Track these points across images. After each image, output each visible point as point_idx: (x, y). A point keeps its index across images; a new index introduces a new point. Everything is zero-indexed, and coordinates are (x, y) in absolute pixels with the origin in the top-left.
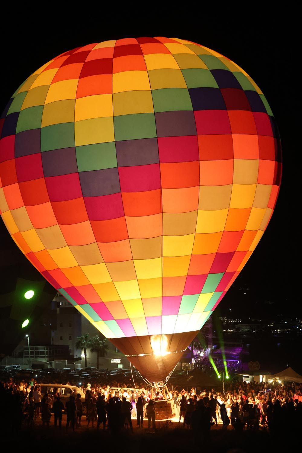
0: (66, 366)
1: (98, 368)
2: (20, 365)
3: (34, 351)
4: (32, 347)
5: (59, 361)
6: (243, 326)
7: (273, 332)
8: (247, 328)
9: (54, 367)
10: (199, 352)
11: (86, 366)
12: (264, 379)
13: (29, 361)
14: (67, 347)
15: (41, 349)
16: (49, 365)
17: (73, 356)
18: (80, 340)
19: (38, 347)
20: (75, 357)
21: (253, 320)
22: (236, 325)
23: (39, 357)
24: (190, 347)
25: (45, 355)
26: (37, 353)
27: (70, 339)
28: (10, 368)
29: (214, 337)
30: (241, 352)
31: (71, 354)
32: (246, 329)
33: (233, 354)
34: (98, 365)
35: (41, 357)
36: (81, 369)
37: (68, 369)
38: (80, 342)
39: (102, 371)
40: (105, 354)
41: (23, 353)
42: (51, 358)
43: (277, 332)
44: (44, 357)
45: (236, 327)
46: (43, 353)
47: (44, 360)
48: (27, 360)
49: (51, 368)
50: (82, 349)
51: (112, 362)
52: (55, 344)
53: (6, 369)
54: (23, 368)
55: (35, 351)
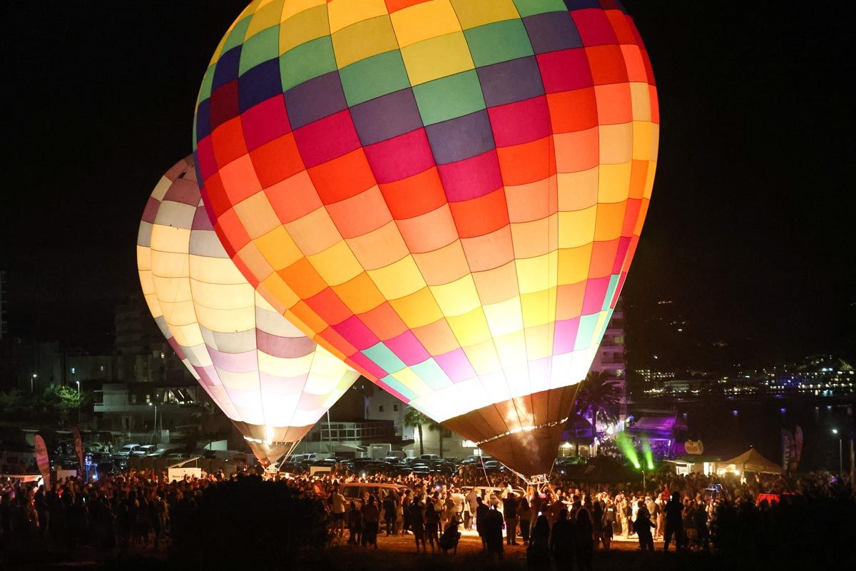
0: (388, 454)
1: (441, 455)
2: (315, 454)
3: (338, 430)
4: (334, 423)
5: (378, 446)
6: (677, 383)
7: (727, 392)
8: (683, 387)
9: (369, 456)
10: (605, 427)
11: (422, 452)
12: (711, 467)
13: (329, 447)
15: (349, 426)
16: (362, 453)
17: (401, 437)
19: (344, 423)
20: (404, 439)
21: (693, 374)
22: (666, 382)
23: (346, 440)
24: (591, 419)
25: (356, 437)
26: (343, 434)
27: (396, 410)
28: (299, 459)
29: (629, 402)
30: (673, 426)
31: (397, 434)
32: (683, 389)
33: (660, 430)
34: (441, 451)
35: (349, 440)
36: (414, 458)
37: (393, 458)
38: (410, 414)
39: (448, 460)
40: (453, 434)
41: (319, 434)
42: (366, 441)
43: (733, 392)
44: (354, 440)
45: (666, 386)
46: (351, 433)
47: (354, 445)
48: (327, 446)
49: (365, 457)
50: (415, 425)
51: (464, 446)
52: (370, 418)
53: (292, 461)
54: (321, 459)
55: (340, 431)
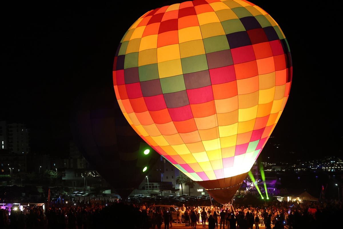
0: (170, 194)
1: (190, 195)
2: (143, 194)
4: (150, 183)
5: (166, 191)
6: (277, 167)
8: (279, 169)
12: (290, 198)
14: (171, 183)
15: (155, 184)
16: (160, 194)
17: (175, 188)
18: (178, 178)
21: (283, 164)
22: (272, 167)
23: (154, 189)
24: (245, 181)
25: (158, 188)
27: (173, 178)
28: (137, 196)
31: (173, 187)
33: (271, 185)
34: (190, 193)
36: (179, 196)
37: (172, 196)
38: (178, 180)
39: (192, 196)
40: (194, 187)
41: (145, 187)
42: (162, 189)
44: (157, 189)
46: (156, 187)
47: (157, 191)
48: (148, 191)
49: (162, 195)
50: (180, 184)
51: (198, 191)
52: (163, 181)
53: (135, 197)
54: (145, 196)
55: (152, 186)
